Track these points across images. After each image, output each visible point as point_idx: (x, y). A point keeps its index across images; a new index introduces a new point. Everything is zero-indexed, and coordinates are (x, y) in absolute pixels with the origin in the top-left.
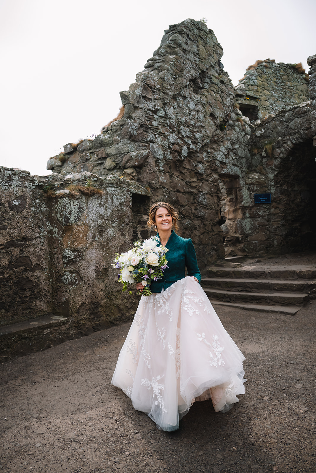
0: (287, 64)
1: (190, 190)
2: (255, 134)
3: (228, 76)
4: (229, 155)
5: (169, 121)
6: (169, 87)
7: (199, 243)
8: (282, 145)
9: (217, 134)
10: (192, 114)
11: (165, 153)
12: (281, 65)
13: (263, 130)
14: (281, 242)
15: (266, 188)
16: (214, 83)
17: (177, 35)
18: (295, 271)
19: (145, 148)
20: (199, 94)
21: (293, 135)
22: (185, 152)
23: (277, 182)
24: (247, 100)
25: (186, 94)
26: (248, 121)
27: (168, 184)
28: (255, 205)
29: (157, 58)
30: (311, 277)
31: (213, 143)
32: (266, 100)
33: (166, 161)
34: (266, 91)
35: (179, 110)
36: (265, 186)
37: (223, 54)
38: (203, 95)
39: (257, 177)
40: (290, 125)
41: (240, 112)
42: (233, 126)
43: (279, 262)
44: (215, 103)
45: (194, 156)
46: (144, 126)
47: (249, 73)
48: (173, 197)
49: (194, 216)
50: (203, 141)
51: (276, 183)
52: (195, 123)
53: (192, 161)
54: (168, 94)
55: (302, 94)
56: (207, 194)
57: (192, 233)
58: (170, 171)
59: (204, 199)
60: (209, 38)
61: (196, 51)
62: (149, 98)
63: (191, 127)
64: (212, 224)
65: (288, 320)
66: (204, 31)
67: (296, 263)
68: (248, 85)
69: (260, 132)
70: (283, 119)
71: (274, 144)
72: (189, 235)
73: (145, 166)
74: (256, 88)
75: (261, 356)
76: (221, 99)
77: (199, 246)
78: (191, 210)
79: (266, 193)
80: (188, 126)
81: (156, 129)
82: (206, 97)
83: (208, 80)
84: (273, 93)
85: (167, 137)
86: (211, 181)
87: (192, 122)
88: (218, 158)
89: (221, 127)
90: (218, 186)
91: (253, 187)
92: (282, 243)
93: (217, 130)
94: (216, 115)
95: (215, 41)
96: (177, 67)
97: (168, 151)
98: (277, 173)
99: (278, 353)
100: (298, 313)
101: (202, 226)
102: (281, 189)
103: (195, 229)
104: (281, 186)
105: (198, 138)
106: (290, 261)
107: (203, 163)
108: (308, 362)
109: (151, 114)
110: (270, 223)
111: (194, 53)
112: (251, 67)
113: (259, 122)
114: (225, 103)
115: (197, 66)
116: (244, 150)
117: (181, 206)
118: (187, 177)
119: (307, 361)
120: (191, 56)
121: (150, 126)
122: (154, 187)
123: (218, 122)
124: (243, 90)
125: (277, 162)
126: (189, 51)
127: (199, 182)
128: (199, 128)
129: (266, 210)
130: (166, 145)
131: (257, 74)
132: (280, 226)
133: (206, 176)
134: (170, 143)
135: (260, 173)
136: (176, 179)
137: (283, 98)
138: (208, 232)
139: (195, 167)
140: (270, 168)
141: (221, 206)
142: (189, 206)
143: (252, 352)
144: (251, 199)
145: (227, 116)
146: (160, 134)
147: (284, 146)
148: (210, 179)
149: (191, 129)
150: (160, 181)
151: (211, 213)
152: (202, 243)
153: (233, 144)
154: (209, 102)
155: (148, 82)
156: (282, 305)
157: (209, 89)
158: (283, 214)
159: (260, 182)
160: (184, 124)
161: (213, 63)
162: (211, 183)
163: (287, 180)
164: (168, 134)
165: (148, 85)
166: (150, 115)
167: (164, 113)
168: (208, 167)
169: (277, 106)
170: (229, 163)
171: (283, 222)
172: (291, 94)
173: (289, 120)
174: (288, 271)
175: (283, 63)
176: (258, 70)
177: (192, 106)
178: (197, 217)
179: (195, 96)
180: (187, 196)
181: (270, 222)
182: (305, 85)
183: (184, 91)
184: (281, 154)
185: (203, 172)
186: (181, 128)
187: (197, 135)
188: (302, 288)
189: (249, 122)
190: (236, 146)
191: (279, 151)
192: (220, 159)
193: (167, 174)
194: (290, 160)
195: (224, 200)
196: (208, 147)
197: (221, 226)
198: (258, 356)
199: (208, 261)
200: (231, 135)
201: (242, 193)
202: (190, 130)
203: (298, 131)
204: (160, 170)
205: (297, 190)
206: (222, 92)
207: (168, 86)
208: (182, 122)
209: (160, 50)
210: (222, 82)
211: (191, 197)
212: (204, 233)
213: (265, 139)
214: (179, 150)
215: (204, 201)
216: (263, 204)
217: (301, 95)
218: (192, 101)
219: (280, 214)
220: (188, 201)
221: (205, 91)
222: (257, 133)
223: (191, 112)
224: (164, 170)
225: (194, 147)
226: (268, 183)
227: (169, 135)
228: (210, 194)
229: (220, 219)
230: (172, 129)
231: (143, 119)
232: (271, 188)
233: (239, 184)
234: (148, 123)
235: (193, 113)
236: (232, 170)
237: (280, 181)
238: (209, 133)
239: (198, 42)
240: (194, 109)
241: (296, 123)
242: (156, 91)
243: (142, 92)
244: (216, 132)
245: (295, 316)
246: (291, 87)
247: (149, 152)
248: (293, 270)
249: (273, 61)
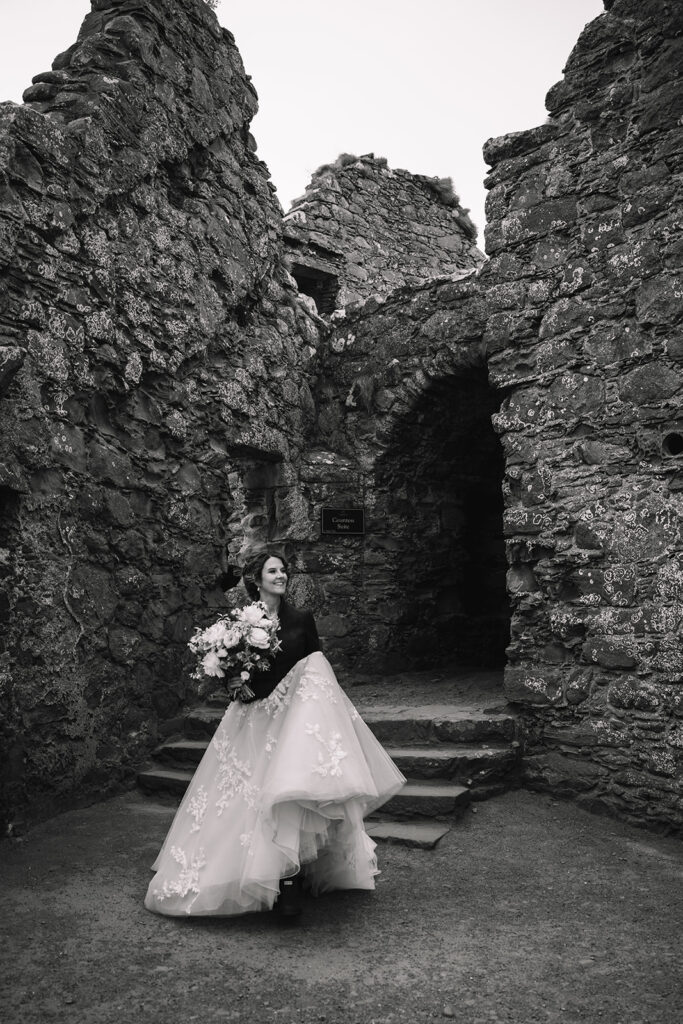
0: (417, 176)
1: (144, 482)
2: (330, 345)
3: (267, 175)
4: (257, 396)
5: (93, 273)
6: (96, 170)
7: (165, 638)
8: (400, 381)
9: (228, 333)
10: (160, 262)
11: (73, 365)
12: (401, 175)
13: (352, 338)
14: (388, 641)
15: (353, 495)
16: (227, 187)
17: (128, 18)
18: (430, 722)
19: (13, 340)
20: (185, 211)
21: (430, 355)
22: (133, 370)
23: (381, 479)
24: (311, 256)
25: (147, 202)
26: (313, 309)
27: (80, 459)
28: (323, 538)
29: (65, 76)
30: (472, 738)
31: (216, 354)
32: (360, 264)
33: (75, 389)
34: (359, 238)
35: (123, 245)
36: (349, 489)
37: (256, 111)
38: (196, 214)
39: (329, 462)
40: (424, 328)
41: (293, 281)
42: (272, 315)
43: (382, 696)
44: (228, 243)
45: (160, 385)
46: (12, 272)
47: (320, 186)
48: (91, 500)
49: (151, 560)
50: (187, 346)
51: (381, 481)
52: (169, 289)
53: (153, 399)
54: (93, 191)
55: (449, 259)
56: (191, 498)
57: (145, 608)
58: (86, 422)
59: (185, 511)
60: (221, 53)
61: (181, 80)
62: (32, 190)
63: (155, 301)
64: (202, 585)
65: (416, 864)
66: (209, 30)
67: (427, 699)
68: (317, 217)
69: (342, 340)
70: (405, 310)
71: (378, 376)
72: (135, 615)
73: (8, 397)
74: (335, 226)
75: (354, 993)
76: (243, 234)
77: (162, 647)
78: (146, 542)
79: (352, 507)
80: (147, 297)
81: (51, 288)
82: (204, 221)
83: (211, 176)
84: (379, 246)
85: (81, 318)
86: (205, 464)
87: (160, 286)
88: (228, 401)
89: (240, 313)
90: (223, 478)
91: (319, 488)
92: (390, 643)
93: (227, 320)
94: (229, 278)
95: (237, 66)
96: (125, 115)
97: (83, 361)
98: (384, 455)
99: (402, 978)
100: (442, 842)
101: (173, 589)
102: (392, 497)
103: (153, 598)
104: (392, 490)
105: (176, 336)
106: (412, 692)
107: (185, 409)
108: (495, 1007)
109: (36, 241)
110: (360, 589)
111: (176, 86)
112: (325, 169)
113: (342, 313)
114: (255, 248)
115: (183, 127)
116: (299, 387)
117: (115, 527)
118: (136, 444)
119: (490, 1004)
120: (168, 95)
121: (30, 277)
122: (34, 464)
123: (234, 297)
124: (301, 228)
125: (383, 425)
126: (163, 78)
127: (172, 463)
128: (178, 306)
129: (350, 552)
130: (78, 343)
131: (339, 190)
132: (385, 597)
133: (192, 446)
134: (92, 338)
135: (338, 452)
136: (104, 449)
137: (402, 264)
138: (190, 606)
139: (160, 418)
140: (365, 440)
141: (230, 535)
142: (138, 530)
143: (325, 981)
144: (312, 520)
145: (259, 284)
146: (62, 305)
147: (405, 384)
148: (203, 458)
149: (155, 306)
150: (53, 449)
151: (200, 554)
152: (174, 637)
153: (270, 364)
154: (212, 238)
155: (32, 138)
156: (396, 818)
157: (213, 201)
158: (396, 567)
159: (337, 477)
160: (136, 287)
161: (228, 127)
162: (205, 467)
163: (407, 475)
164: (87, 309)
165: (30, 147)
166: (32, 242)
167: (78, 245)
168: (199, 422)
169: (385, 282)
170: (257, 417)
171: (393, 587)
172: (421, 255)
173: (422, 315)
174: (410, 722)
175: (406, 172)
176: (343, 180)
177: (162, 239)
178: (161, 563)
179: (173, 212)
180: (134, 499)
181: (361, 586)
182: (457, 237)
183: (142, 193)
184: (397, 404)
185: (185, 436)
186: (126, 298)
187: (173, 326)
188: (451, 770)
189: (315, 312)
190: (279, 374)
191: (392, 396)
192: (234, 403)
193: (77, 428)
194: (420, 420)
195: (238, 520)
196: (201, 365)
197: (226, 594)
198: (343, 995)
199: (187, 690)
200: (267, 339)
201: (287, 503)
202: (153, 307)
203: (444, 346)
204: (55, 413)
205: (432, 505)
206: (248, 217)
207: (92, 164)
208: (132, 281)
209: (74, 56)
210: (250, 188)
211: (145, 503)
212: (180, 609)
213: (355, 360)
214: (118, 363)
215: (183, 519)
216: (344, 536)
217: (446, 262)
218: (164, 225)
219: (388, 566)
220: (137, 515)
221: (202, 205)
222: (334, 344)
223: (157, 256)
224: (68, 416)
225: (161, 361)
226: (359, 479)
227: (90, 314)
228: (200, 500)
229: (226, 571)
230: (98, 296)
231: (9, 251)
232: (365, 493)
233: (282, 479)
234: (24, 265)
235: (162, 261)
236: (264, 436)
237: (389, 478)
238: (208, 325)
239: (189, 57)
240: (168, 249)
241: (439, 324)
242: (55, 171)
243: (12, 166)
244: (226, 326)
245: (435, 852)
246: (423, 238)
247: (24, 355)
248: (424, 718)
249: (383, 163)
